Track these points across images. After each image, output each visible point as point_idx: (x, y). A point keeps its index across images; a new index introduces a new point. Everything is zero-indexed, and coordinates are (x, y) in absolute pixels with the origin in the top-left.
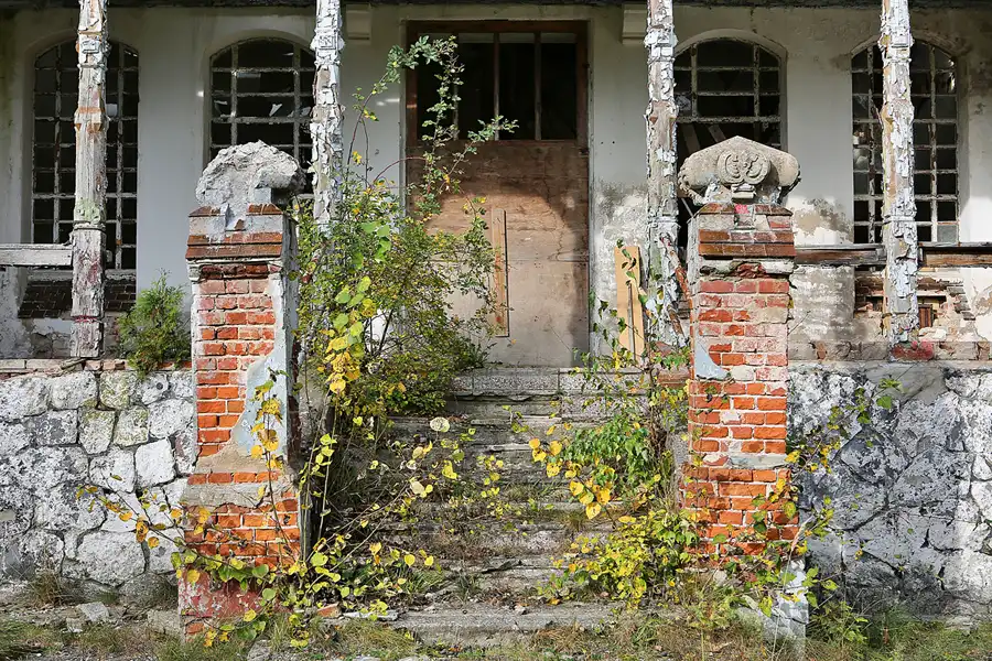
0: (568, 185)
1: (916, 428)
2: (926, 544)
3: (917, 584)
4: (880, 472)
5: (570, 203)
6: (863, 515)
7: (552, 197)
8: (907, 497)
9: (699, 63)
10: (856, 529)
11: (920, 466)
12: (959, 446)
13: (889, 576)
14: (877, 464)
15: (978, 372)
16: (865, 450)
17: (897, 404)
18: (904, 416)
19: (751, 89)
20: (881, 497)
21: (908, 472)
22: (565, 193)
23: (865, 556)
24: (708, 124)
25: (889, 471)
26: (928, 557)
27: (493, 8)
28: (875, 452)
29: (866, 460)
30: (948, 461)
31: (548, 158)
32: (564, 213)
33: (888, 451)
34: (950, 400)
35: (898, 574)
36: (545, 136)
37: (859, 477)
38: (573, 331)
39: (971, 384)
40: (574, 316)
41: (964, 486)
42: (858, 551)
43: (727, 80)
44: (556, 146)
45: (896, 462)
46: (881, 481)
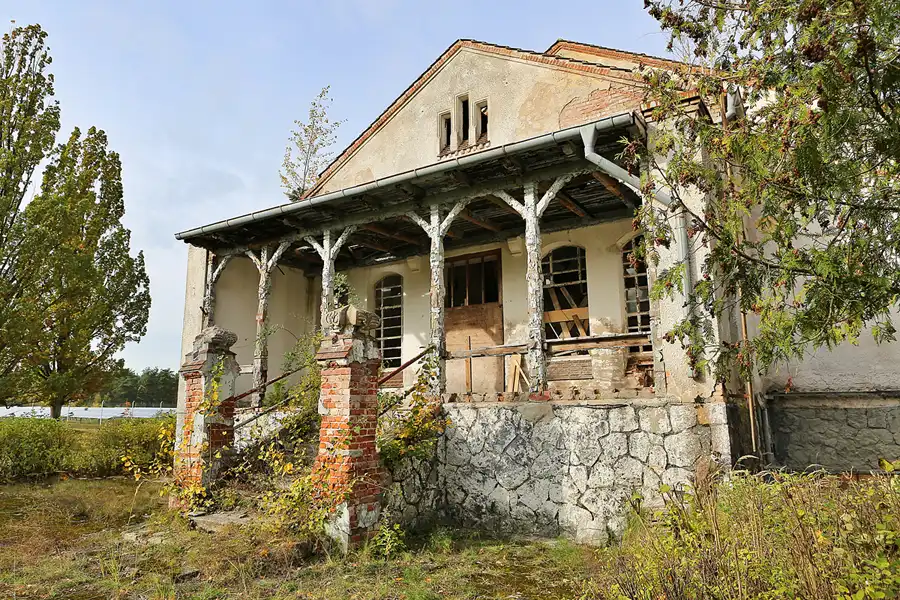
0: (494, 322)
1: (541, 437)
2: (549, 499)
3: (544, 521)
4: (524, 460)
5: (494, 331)
6: (517, 482)
7: (486, 328)
8: (538, 473)
9: (553, 259)
10: (515, 489)
11: (544, 457)
12: (562, 447)
13: (531, 515)
14: (523, 455)
15: (570, 406)
16: (517, 448)
17: (532, 424)
18: (535, 430)
19: (577, 268)
20: (526, 472)
21: (537, 460)
22: (492, 326)
23: (519, 504)
24: (559, 287)
25: (529, 459)
26: (550, 507)
27: (463, 250)
28: (521, 448)
29: (517, 453)
30: (556, 454)
31: (486, 311)
32: (492, 335)
33: (529, 447)
34: (556, 421)
35: (537, 515)
36: (485, 302)
37: (516, 461)
38: (496, 388)
39: (566, 413)
40: (497, 381)
41: (565, 468)
42: (515, 500)
43: (567, 265)
44: (489, 305)
45: (532, 454)
46: (525, 464)
